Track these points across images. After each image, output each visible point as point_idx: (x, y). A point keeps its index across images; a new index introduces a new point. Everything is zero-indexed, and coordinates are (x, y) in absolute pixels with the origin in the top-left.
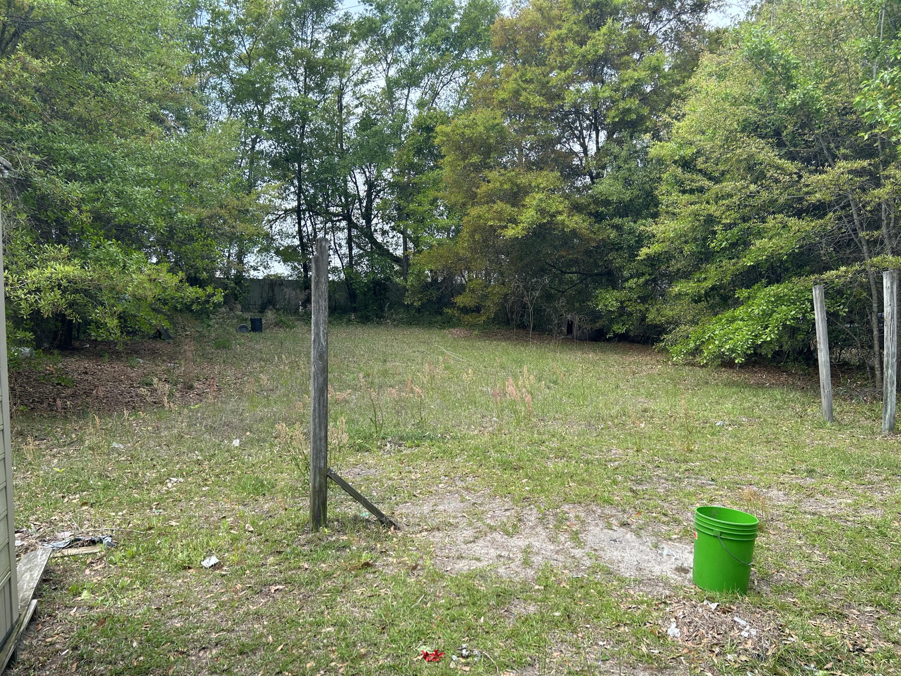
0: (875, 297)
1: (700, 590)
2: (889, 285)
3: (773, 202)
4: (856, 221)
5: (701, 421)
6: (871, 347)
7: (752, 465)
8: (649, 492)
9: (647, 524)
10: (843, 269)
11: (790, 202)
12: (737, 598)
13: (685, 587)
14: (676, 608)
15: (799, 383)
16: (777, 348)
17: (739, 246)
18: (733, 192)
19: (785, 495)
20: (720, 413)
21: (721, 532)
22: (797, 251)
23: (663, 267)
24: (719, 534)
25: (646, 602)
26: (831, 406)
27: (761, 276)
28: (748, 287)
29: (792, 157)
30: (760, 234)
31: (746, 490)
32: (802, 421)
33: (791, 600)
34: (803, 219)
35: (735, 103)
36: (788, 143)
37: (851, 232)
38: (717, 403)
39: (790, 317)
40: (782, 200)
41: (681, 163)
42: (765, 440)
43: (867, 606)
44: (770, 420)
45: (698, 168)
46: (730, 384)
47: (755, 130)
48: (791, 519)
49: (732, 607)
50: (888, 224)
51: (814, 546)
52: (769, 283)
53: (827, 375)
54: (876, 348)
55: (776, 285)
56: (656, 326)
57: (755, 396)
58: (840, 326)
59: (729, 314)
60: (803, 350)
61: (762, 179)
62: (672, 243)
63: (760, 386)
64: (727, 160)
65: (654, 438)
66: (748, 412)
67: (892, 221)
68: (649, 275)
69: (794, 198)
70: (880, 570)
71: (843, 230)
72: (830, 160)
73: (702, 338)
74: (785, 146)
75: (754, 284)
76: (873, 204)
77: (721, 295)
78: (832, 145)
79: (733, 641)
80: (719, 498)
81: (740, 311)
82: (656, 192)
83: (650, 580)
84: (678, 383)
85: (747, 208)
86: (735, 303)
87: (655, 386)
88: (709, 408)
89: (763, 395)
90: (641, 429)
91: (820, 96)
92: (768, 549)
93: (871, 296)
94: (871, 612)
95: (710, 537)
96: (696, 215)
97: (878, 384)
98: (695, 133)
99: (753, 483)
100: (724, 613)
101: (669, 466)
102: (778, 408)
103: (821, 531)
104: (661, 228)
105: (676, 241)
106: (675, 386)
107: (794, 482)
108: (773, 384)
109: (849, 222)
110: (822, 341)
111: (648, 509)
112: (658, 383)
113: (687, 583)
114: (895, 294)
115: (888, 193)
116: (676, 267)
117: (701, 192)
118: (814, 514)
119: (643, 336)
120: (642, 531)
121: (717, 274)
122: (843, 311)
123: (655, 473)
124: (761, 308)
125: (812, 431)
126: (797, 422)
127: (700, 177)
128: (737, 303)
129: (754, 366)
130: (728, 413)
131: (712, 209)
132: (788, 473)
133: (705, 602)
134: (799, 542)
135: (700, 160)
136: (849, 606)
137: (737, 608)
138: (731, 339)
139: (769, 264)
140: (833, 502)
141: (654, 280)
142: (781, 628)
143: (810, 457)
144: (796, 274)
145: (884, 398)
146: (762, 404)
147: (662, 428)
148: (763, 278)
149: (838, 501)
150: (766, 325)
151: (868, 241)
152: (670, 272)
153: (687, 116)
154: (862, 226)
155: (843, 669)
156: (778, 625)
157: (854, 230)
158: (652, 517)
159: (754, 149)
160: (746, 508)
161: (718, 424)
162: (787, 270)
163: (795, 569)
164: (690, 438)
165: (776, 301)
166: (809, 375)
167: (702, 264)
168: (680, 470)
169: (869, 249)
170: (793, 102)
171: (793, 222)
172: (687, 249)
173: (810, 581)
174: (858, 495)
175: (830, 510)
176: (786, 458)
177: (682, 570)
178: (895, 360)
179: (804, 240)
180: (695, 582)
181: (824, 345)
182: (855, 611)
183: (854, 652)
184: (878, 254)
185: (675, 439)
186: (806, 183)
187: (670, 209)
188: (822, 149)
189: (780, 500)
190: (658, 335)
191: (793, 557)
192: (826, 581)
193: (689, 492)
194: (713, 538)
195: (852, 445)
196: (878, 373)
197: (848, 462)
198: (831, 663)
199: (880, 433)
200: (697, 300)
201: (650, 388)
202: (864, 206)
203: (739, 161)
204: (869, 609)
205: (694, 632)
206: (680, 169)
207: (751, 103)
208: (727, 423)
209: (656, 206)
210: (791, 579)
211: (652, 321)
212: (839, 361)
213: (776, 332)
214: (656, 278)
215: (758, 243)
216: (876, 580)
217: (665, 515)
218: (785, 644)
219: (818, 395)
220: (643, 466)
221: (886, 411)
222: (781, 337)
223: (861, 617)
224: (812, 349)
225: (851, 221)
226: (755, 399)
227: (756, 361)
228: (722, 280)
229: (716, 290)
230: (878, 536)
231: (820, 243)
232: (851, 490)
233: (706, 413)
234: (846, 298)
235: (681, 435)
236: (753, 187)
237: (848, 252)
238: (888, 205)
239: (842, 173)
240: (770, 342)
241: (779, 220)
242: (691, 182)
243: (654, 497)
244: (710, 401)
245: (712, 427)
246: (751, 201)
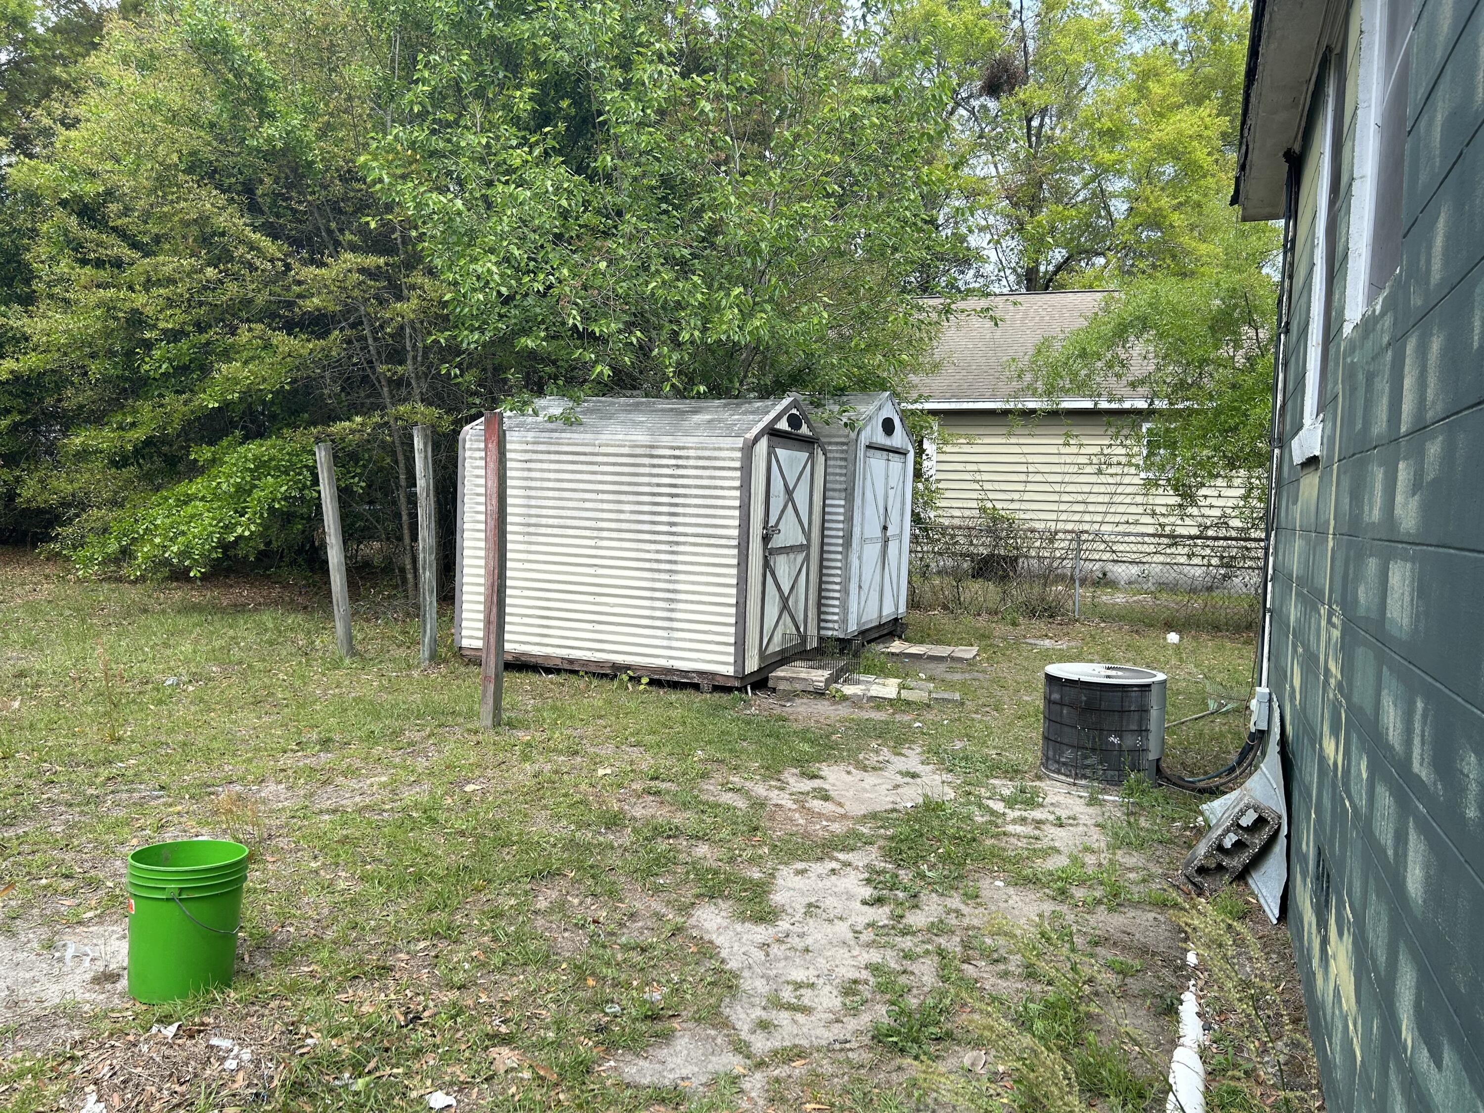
0: (402, 465)
1: (144, 1007)
2: (421, 446)
3: (247, 303)
4: (371, 348)
5: (137, 681)
6: (400, 539)
7: (232, 746)
8: (31, 839)
9: (27, 905)
10: (358, 419)
11: (274, 307)
12: (214, 1000)
13: (113, 1010)
14: (96, 1061)
15: (300, 600)
16: (262, 547)
17: (193, 371)
18: (177, 276)
19: (287, 789)
20: (172, 663)
21: (181, 889)
22: (287, 387)
23: (49, 401)
24: (177, 892)
25: (30, 1070)
26: (350, 633)
27: (233, 425)
28: (211, 443)
29: (274, 233)
30: (227, 355)
31: (224, 794)
32: (307, 661)
33: (306, 969)
34: (295, 337)
35: (173, 118)
36: (266, 209)
37: (365, 365)
38: (166, 645)
39: (279, 496)
40: (261, 299)
41: (75, 208)
42: (252, 700)
43: (419, 941)
44: (258, 665)
45: (111, 224)
46: (187, 609)
47: (211, 176)
48: (300, 828)
49: (206, 1020)
50: (415, 358)
51: (337, 865)
52: (247, 438)
53: (342, 584)
54: (407, 540)
55: (258, 441)
56: (40, 511)
57: (231, 627)
58: (357, 508)
59: (181, 488)
60: (303, 545)
61: (227, 262)
62: (65, 354)
63: (239, 609)
64: (164, 218)
65: (42, 725)
66: (221, 656)
67: (420, 354)
68: (20, 412)
69: (280, 302)
70: (432, 879)
71: (355, 360)
72: (331, 248)
73: (133, 532)
74: (262, 213)
75: (221, 438)
76: (394, 324)
77: (165, 455)
78: (333, 225)
79: (209, 1086)
80: (175, 819)
81: (197, 486)
82: (28, 256)
83: (38, 1019)
84: (89, 615)
85: (203, 308)
86: (191, 470)
87: (42, 624)
88: (150, 656)
89: (245, 623)
90: (14, 712)
91: (312, 142)
92: (266, 891)
93: (396, 462)
94: (425, 949)
95: (161, 903)
96: (109, 308)
97: (411, 593)
98: (101, 157)
99: (234, 778)
100: (192, 1037)
101: (73, 776)
102: (271, 643)
103: (347, 837)
104: (41, 324)
105: (73, 352)
106: (83, 621)
107: (301, 764)
108: (260, 604)
109: (362, 349)
110: (332, 531)
111: (28, 873)
112: (48, 617)
113: (117, 1001)
114: (430, 461)
115: (415, 311)
116: (74, 401)
117: (119, 266)
118: (335, 811)
119: (14, 530)
120: (18, 922)
121: (154, 418)
122: (359, 486)
123: (44, 797)
124: (232, 481)
125: (324, 675)
126: (300, 662)
127: (113, 239)
128: (195, 470)
129: (227, 577)
130: (187, 661)
131: (140, 300)
132: (292, 750)
133: (154, 1030)
134: (314, 865)
135: (113, 207)
136: (395, 950)
137: (216, 1018)
138: (183, 533)
139: (245, 405)
140: (361, 785)
141: (33, 424)
142: (292, 1028)
143: (324, 719)
144: (288, 425)
145: (422, 613)
146: (244, 638)
147: (57, 705)
148: (236, 428)
149: (368, 782)
150: (244, 508)
151: (390, 381)
152: (64, 410)
153: (82, 124)
154: (380, 357)
155: (394, 1061)
156: (286, 1024)
157: (370, 362)
158: (39, 887)
159: (208, 206)
160: (224, 826)
161: (168, 683)
162: (273, 417)
163: (310, 913)
164: (115, 715)
165: (257, 468)
166: (314, 586)
167: (126, 399)
168: (98, 781)
169: (391, 392)
170: (270, 140)
171: (279, 338)
172: (94, 367)
173: (335, 927)
174: (395, 767)
175: (358, 799)
176: (287, 725)
177: (108, 977)
178: (433, 557)
179: (298, 370)
180: (132, 995)
181: (336, 537)
182: (402, 956)
183: (407, 1026)
184: (405, 400)
185: (86, 721)
186: (297, 277)
187: (56, 290)
188: (319, 229)
189: (282, 799)
190: (46, 528)
191: (305, 893)
192: (359, 919)
193: (117, 819)
194: (165, 904)
195: (382, 688)
196: (410, 576)
197: (377, 717)
198: (375, 1060)
199: (418, 666)
200: (119, 461)
201: (31, 629)
202: (382, 327)
203: (186, 224)
204: (422, 945)
205: (134, 1097)
206: (73, 221)
207: (202, 127)
208: (185, 678)
209: (27, 282)
210: (304, 933)
211: (29, 501)
212: (356, 562)
213: (258, 521)
214: (35, 419)
215: (224, 367)
216: (429, 896)
217: (67, 877)
218: (302, 1055)
219: (330, 616)
220: (18, 786)
221: (425, 632)
222: (266, 528)
223: (412, 962)
224: (317, 544)
225: (365, 348)
226: (231, 633)
227: (230, 567)
228: (165, 429)
229: (155, 445)
230: (425, 825)
231: (322, 377)
232: (386, 761)
233: (144, 665)
234: (364, 466)
235: (97, 712)
236: (210, 272)
237: (363, 395)
238: (414, 329)
239: (350, 271)
240: (249, 538)
241: (257, 333)
242: (97, 245)
243: (43, 846)
244: (151, 643)
245: (158, 690)
246: (210, 297)
